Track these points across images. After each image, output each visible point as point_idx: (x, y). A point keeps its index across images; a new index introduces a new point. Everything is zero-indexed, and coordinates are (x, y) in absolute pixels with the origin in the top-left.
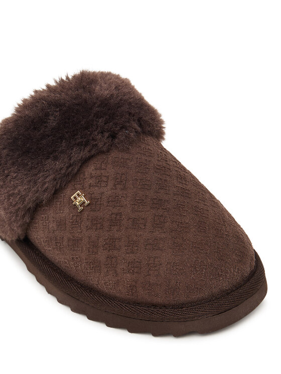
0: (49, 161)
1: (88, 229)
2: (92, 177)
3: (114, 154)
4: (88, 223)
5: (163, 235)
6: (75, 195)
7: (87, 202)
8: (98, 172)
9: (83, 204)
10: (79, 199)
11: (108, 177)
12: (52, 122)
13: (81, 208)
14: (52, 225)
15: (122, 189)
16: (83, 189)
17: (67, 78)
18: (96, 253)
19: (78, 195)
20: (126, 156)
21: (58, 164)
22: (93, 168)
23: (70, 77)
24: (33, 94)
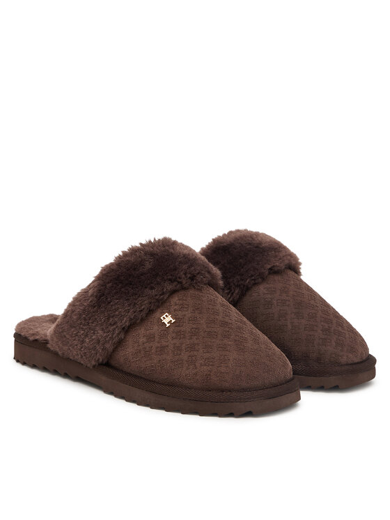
0: (147, 289)
1: (173, 338)
2: (176, 305)
3: (192, 292)
4: (174, 335)
5: (230, 343)
6: (164, 316)
7: (173, 321)
8: (181, 302)
9: (170, 322)
10: (167, 319)
11: (188, 305)
12: (148, 266)
13: (168, 325)
14: (142, 340)
15: (199, 313)
16: (170, 313)
17: (155, 239)
18: (180, 354)
19: (166, 316)
20: (201, 294)
21: (154, 292)
22: (177, 299)
23: (157, 239)
24: (121, 254)
